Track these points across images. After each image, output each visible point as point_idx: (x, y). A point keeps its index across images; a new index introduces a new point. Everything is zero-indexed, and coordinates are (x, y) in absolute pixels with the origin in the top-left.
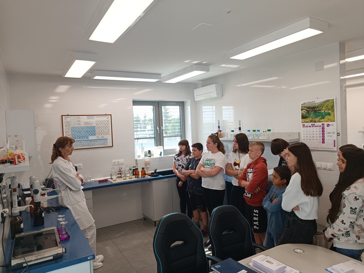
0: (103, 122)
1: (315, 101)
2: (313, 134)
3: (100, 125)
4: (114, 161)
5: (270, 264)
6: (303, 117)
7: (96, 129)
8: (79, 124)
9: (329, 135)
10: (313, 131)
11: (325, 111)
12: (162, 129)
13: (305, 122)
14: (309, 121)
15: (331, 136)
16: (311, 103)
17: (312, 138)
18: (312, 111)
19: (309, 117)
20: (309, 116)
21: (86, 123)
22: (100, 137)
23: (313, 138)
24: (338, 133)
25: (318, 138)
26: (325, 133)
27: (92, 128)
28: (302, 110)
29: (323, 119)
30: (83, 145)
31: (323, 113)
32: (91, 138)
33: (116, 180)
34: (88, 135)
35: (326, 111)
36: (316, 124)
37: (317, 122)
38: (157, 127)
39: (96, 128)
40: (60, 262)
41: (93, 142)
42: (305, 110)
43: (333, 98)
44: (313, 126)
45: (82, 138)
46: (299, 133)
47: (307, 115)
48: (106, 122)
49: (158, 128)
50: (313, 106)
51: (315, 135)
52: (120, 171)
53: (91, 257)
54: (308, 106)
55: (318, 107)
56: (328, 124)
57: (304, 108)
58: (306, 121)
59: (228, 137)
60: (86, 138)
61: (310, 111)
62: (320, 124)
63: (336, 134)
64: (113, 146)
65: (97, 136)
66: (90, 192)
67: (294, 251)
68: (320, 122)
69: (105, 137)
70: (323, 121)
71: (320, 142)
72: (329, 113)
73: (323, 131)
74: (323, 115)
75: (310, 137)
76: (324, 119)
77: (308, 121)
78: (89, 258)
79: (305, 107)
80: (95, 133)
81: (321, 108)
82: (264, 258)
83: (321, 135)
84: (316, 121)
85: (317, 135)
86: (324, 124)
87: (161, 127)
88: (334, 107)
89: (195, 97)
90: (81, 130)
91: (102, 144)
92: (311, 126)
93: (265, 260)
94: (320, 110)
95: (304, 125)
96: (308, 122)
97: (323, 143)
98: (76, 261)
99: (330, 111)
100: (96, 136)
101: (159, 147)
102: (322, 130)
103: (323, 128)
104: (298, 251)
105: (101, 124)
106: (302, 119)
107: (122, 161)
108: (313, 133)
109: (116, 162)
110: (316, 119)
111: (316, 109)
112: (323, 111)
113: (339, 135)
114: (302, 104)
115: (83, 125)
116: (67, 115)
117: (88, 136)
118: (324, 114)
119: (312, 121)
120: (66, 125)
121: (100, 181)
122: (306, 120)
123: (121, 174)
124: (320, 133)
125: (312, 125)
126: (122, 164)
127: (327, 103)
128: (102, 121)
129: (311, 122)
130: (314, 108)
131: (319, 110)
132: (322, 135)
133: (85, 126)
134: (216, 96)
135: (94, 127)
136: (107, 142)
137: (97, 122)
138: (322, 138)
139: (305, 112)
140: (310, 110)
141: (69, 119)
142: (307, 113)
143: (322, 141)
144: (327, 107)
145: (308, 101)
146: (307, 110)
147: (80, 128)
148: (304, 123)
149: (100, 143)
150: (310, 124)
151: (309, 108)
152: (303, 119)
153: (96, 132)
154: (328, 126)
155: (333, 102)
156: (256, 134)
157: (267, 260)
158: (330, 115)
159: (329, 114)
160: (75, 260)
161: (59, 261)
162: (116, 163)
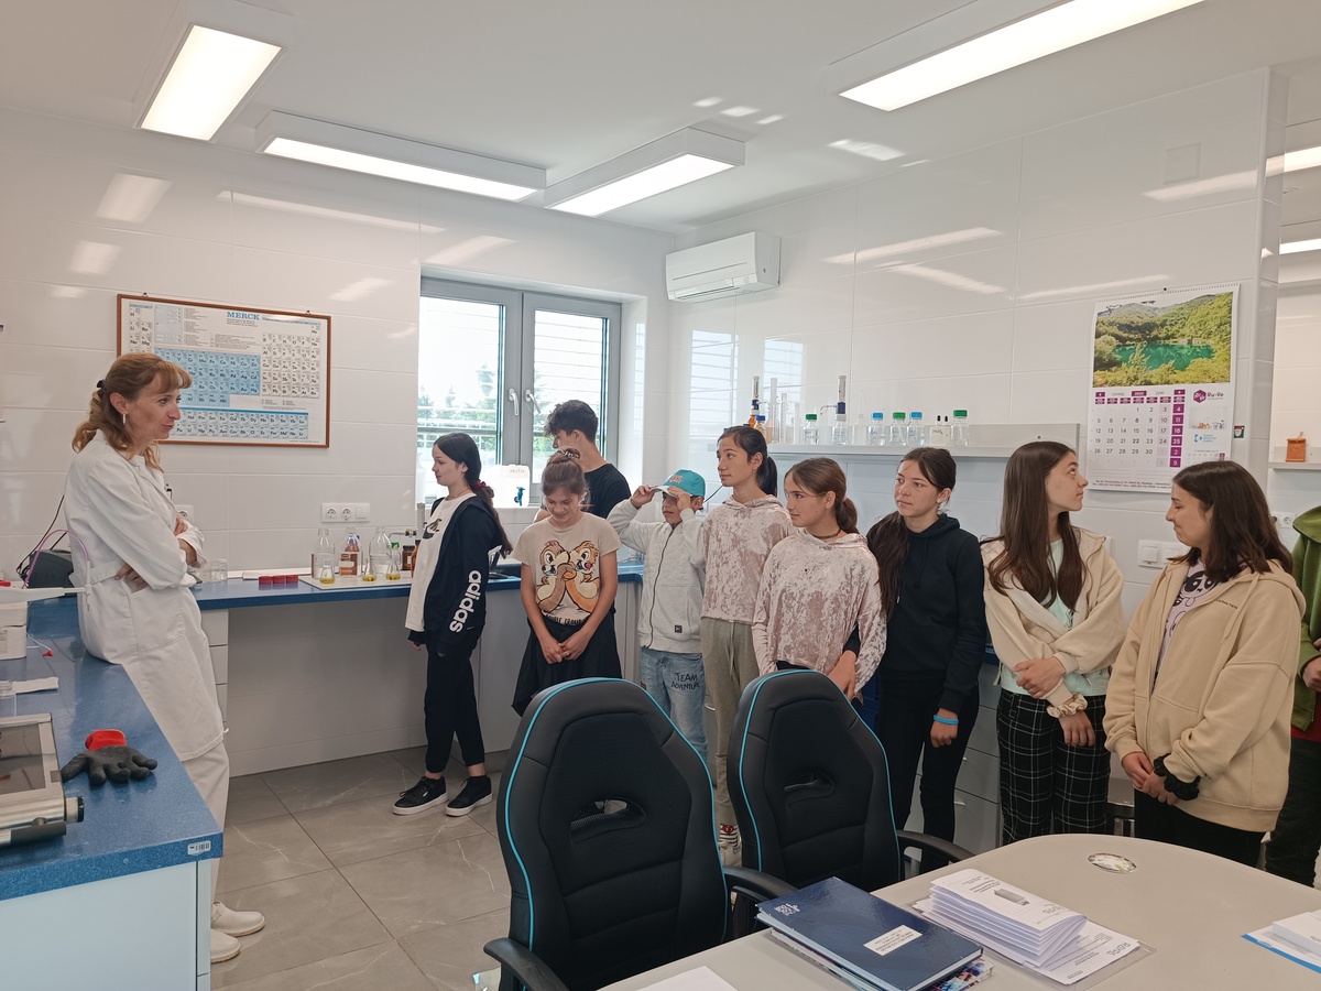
0: (294, 342)
1: (1153, 302)
2: (1137, 431)
3: (279, 355)
4: (327, 506)
5: (1018, 906)
6: (1102, 364)
7: (262, 368)
8: (192, 340)
9: (1201, 433)
10: (1137, 420)
11: (1190, 342)
12: (528, 399)
13: (1106, 383)
14: (1125, 381)
15: (1209, 439)
16: (1138, 310)
17: (1129, 446)
18: (1139, 340)
19: (1124, 365)
20: (1126, 361)
21: (219, 339)
22: (278, 402)
23: (1136, 446)
24: (1236, 427)
25: (1154, 446)
26: (1185, 425)
27: (245, 361)
28: (1098, 335)
29: (1183, 370)
30: (203, 428)
31: (1182, 348)
32: (237, 402)
33: (332, 581)
34: (225, 389)
35: (1194, 342)
36: (1152, 391)
37: (1157, 383)
38: (511, 390)
39: (262, 362)
40: (46, 859)
41: (248, 420)
42: (1113, 335)
43: (1228, 290)
44: (1139, 397)
45: (201, 400)
46: (1078, 425)
47: (1119, 357)
48: (307, 344)
49: (514, 396)
50: (1147, 319)
51: (1143, 435)
52: (353, 546)
53: (202, 847)
54: (1123, 321)
55: (1162, 325)
56: (1200, 392)
57: (1108, 329)
58: (1110, 380)
59: (789, 440)
60: (218, 401)
61: (1131, 340)
62: (1168, 391)
63: (1229, 430)
64: (327, 445)
65: (265, 398)
66: (222, 618)
67: (1091, 861)
68: (1168, 383)
69: (300, 404)
70: (1180, 380)
71: (1162, 463)
72: (1208, 346)
73: (1178, 419)
74: (1180, 355)
75: (1123, 441)
76: (1184, 373)
77: (1119, 379)
78: (191, 852)
79: (1111, 324)
80: (258, 386)
81: (1175, 328)
82: (982, 881)
83: (1169, 435)
84: (1153, 381)
85: (1150, 436)
86: (1183, 392)
87: (528, 392)
88: (1230, 323)
89: (670, 286)
90: (199, 365)
91: (285, 431)
92: (1132, 401)
93: (992, 891)
94: (1173, 336)
95: (1103, 394)
96: (1120, 384)
97: (1172, 465)
98: (126, 860)
99: (1210, 342)
100: (260, 398)
101: (512, 466)
102: (1172, 414)
103: (1179, 408)
104: (1111, 862)
105: (287, 351)
106: (1095, 371)
107: (361, 507)
108: (1137, 426)
109: (339, 512)
110: (1151, 372)
111: (1154, 333)
112: (1183, 342)
113: (1242, 436)
114: (1099, 314)
115: (206, 347)
116: (141, 295)
117: (227, 392)
118: (1186, 351)
119: (1136, 379)
120: (134, 339)
121: (264, 581)
122: (1110, 375)
123: (354, 558)
124: (1164, 425)
125: (1133, 393)
126: (362, 521)
127: (1203, 310)
128: (289, 337)
129: (1131, 384)
130: (1149, 327)
131: (1168, 338)
132: (1171, 436)
133: (215, 349)
134: (753, 279)
135: (254, 361)
136: (306, 427)
137: (269, 341)
138: (1170, 446)
139: (1109, 343)
140: (1132, 336)
141: (149, 313)
142: (1118, 346)
143: (1169, 457)
144: (1203, 323)
145: (1124, 303)
146: (1117, 337)
147: (192, 357)
148: (1101, 386)
149: (277, 426)
150: (1127, 391)
151: (1128, 327)
152: (1098, 372)
153: (262, 381)
154: (1198, 400)
155: (1229, 305)
156: (904, 430)
157: (997, 888)
158: (1209, 357)
159: (1208, 352)
160: (125, 855)
161: (39, 854)
162: (338, 517)
